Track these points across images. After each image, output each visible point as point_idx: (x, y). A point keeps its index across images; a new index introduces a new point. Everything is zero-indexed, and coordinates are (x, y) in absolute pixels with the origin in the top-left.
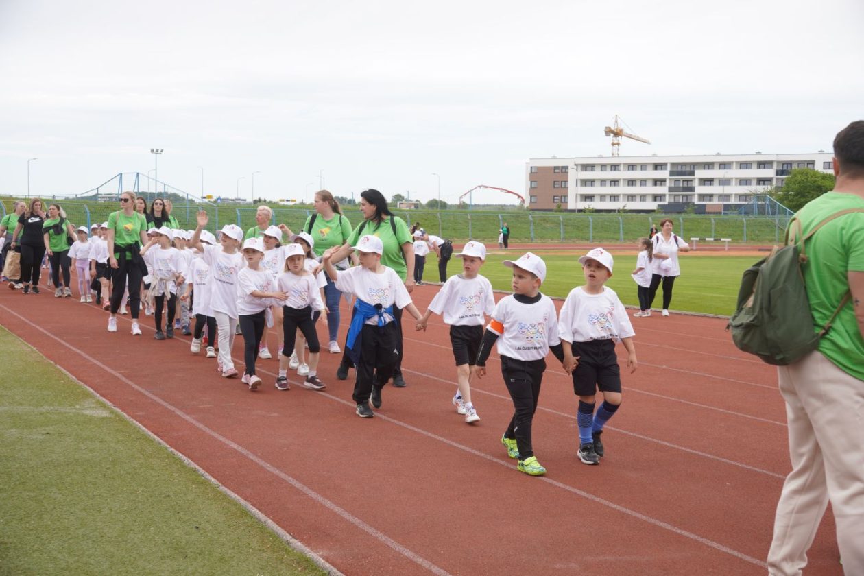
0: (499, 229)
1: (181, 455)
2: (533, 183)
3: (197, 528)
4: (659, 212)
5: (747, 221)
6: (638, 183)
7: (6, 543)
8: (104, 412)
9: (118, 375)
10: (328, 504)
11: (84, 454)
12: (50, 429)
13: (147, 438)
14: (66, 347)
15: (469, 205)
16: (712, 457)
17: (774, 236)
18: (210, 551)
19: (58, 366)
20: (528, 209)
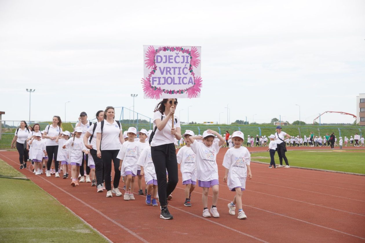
2: (362, 109)
9: (99, 212)
12: (55, 239)
15: (319, 124)
19: (66, 207)
20: (358, 125)
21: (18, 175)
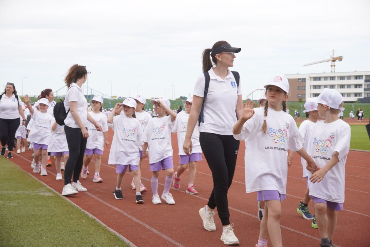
3: (92, 246)
4: (358, 102)
6: (346, 87)
8: (50, 194)
11: (37, 212)
12: (20, 201)
13: (71, 205)
19: (29, 173)
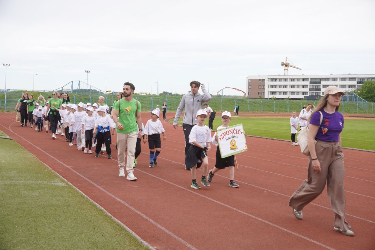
0: (235, 106)
1: (96, 203)
2: (249, 86)
3: (102, 235)
4: (305, 100)
5: (344, 104)
6: (296, 87)
7: (22, 240)
8: (64, 184)
9: (69, 168)
10: (159, 226)
11: (55, 202)
12: (41, 191)
13: (81, 196)
14: (48, 155)
15: (221, 96)
16: (328, 208)
17: (356, 110)
18: (108, 246)
19: (45, 164)
20: (248, 98)
21: (2, 135)
